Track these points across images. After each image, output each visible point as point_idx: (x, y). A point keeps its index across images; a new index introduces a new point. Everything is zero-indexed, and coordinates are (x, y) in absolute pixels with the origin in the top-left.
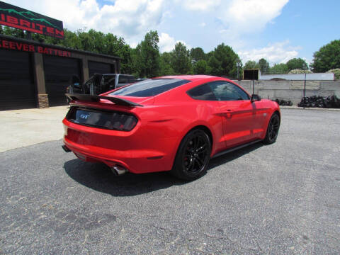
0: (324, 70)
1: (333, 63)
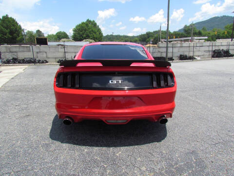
0: (81, 40)
1: (84, 36)
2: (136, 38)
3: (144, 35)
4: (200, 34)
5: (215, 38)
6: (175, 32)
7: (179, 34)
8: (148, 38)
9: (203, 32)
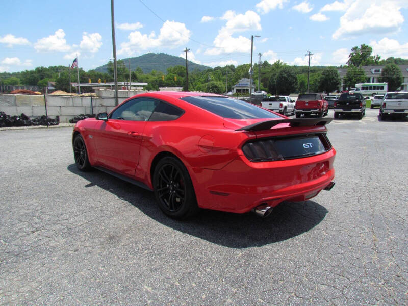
2: (15, 78)
3: (31, 72)
4: (134, 78)
5: (157, 86)
6: (92, 71)
7: (100, 76)
8: (42, 78)
9: (138, 75)
